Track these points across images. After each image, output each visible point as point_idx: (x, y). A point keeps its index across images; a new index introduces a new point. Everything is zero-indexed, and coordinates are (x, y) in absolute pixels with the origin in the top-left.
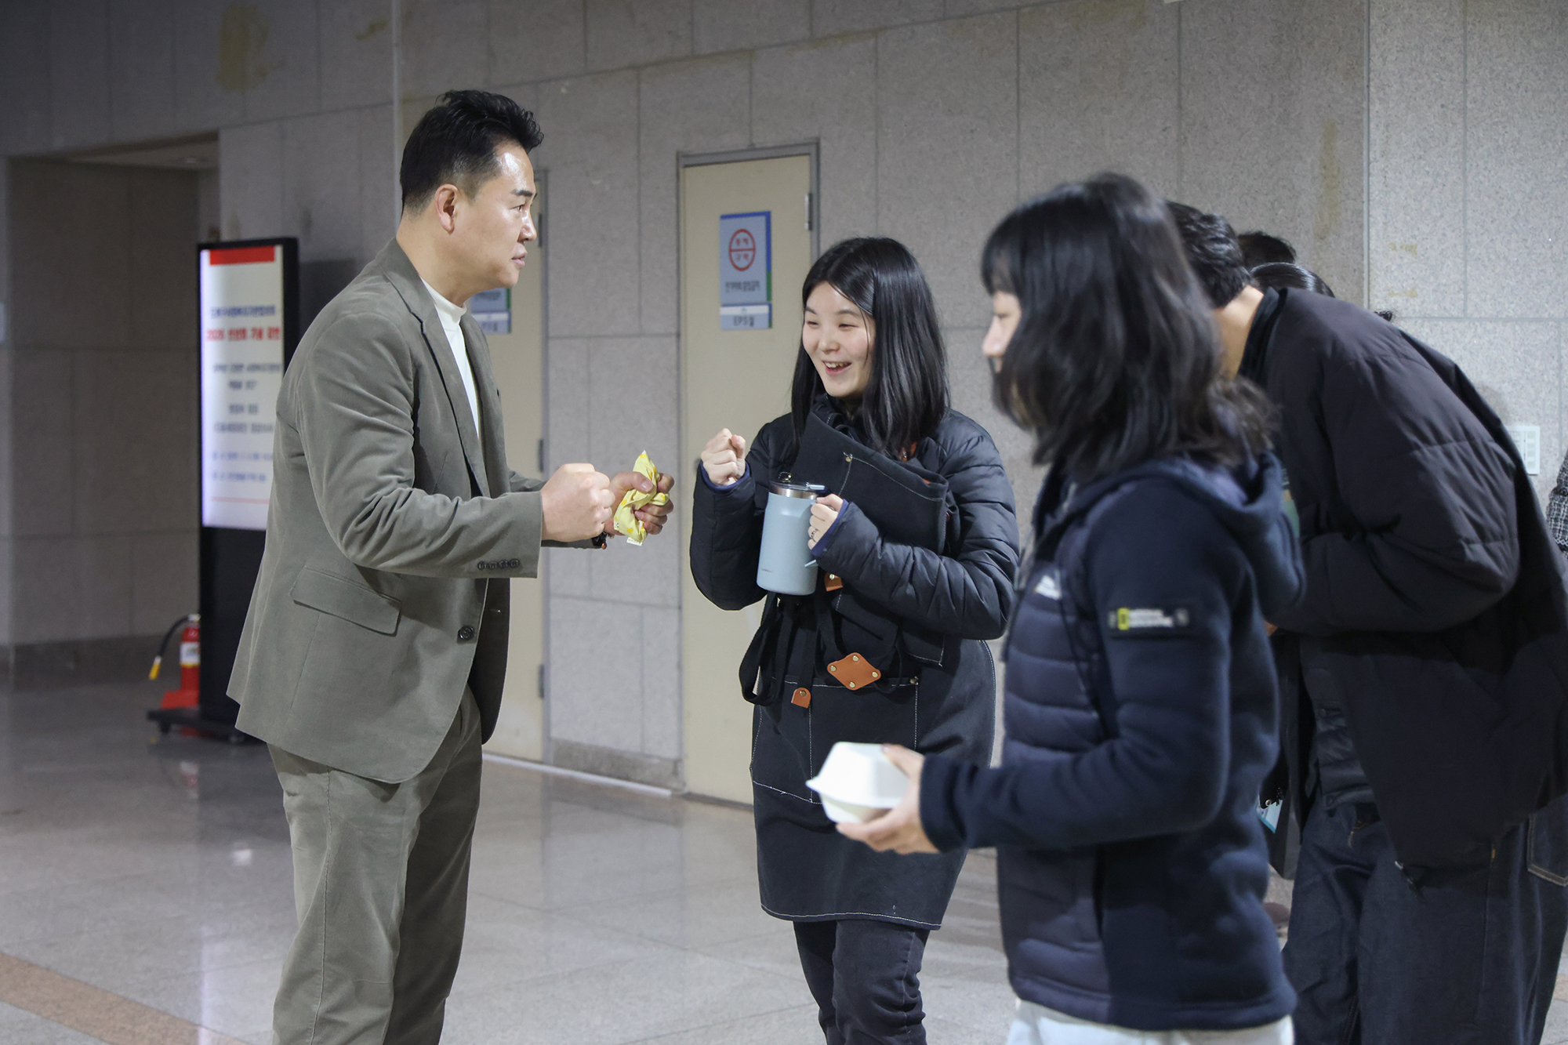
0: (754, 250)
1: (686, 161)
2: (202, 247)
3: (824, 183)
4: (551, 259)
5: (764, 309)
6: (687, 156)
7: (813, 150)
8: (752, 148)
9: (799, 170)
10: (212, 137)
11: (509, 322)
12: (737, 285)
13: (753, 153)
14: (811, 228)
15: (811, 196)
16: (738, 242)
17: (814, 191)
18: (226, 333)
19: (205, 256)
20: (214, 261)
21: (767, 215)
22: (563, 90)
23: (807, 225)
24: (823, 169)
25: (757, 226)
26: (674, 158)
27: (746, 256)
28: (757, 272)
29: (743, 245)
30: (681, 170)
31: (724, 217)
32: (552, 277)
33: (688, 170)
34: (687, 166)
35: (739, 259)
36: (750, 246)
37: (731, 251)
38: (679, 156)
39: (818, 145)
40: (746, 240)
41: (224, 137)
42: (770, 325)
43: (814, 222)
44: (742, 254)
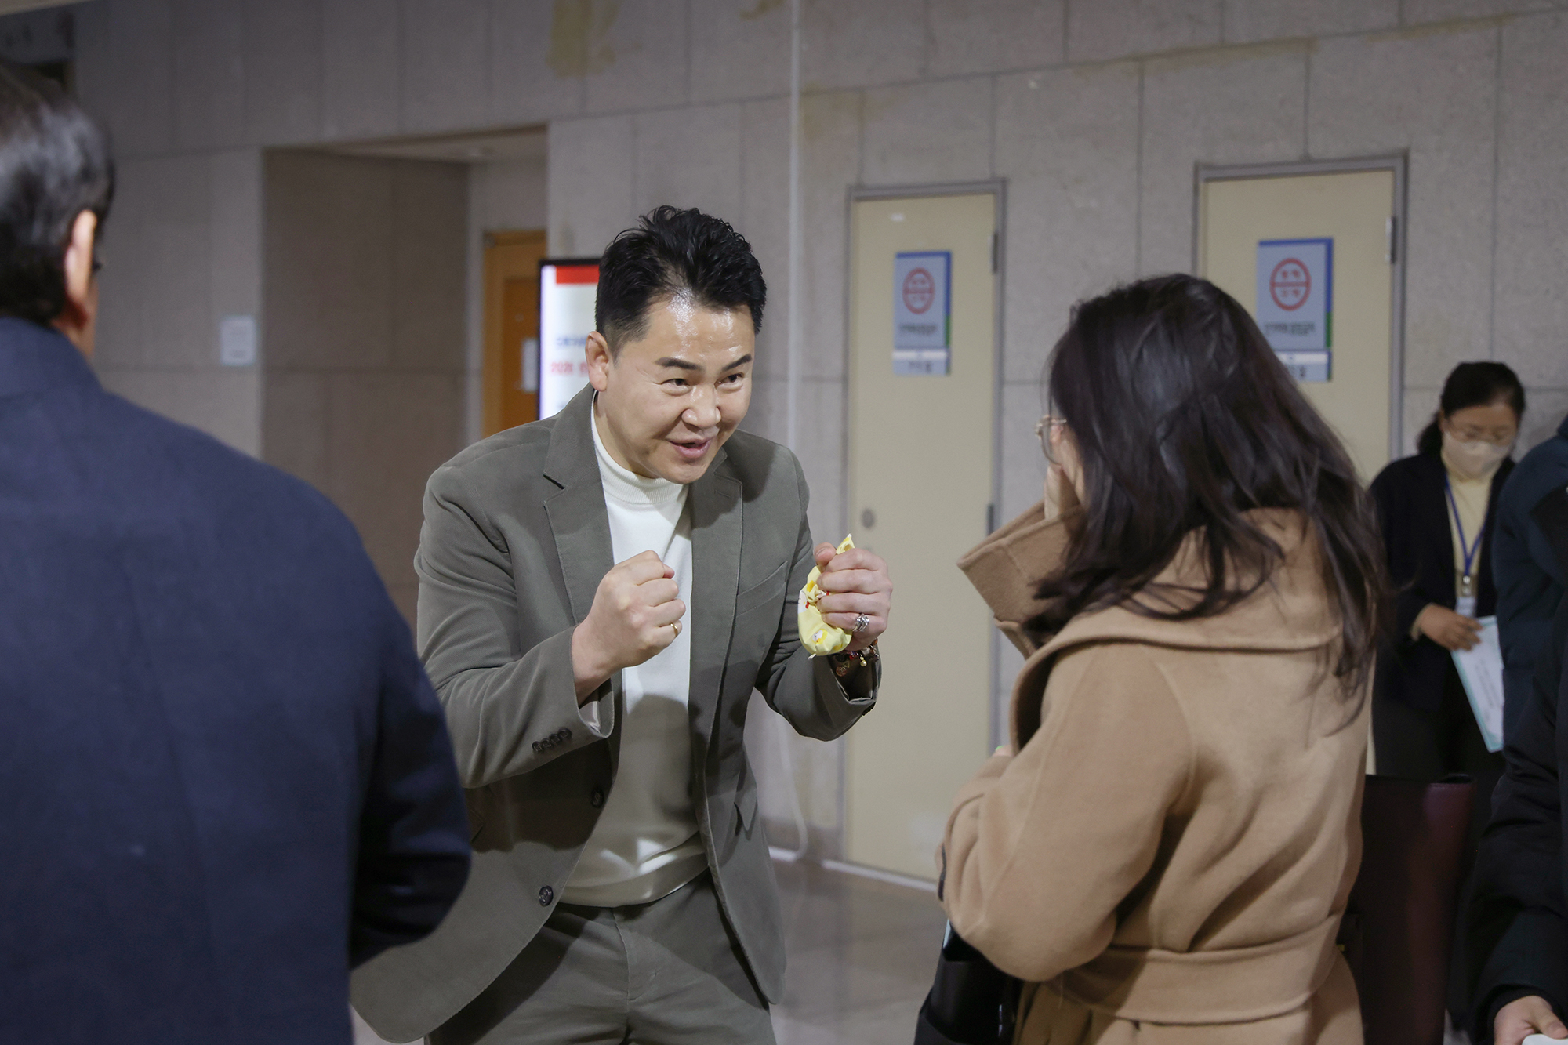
0: (1307, 284)
1: (1207, 173)
2: (545, 262)
3: (1414, 205)
4: (1011, 290)
5: (1322, 358)
6: (1210, 167)
7: (1399, 165)
8: (1307, 159)
9: (1379, 188)
10: (541, 128)
11: (948, 363)
13: (1307, 166)
14: (1393, 259)
15: (1394, 221)
16: (1285, 274)
17: (1399, 214)
18: (576, 367)
19: (549, 274)
20: (561, 280)
21: (1329, 244)
22: (1033, 85)
23: (1387, 257)
24: (1413, 187)
26: (1191, 169)
27: (1296, 293)
29: (1291, 279)
30: (1202, 185)
31: (1263, 244)
32: (1010, 310)
33: (1214, 187)
34: (1209, 180)
35: (1285, 294)
37: (1273, 285)
38: (1197, 168)
39: (1405, 157)
40: (1296, 273)
41: (555, 132)
42: (1329, 376)
43: (1398, 252)
44: (1290, 289)
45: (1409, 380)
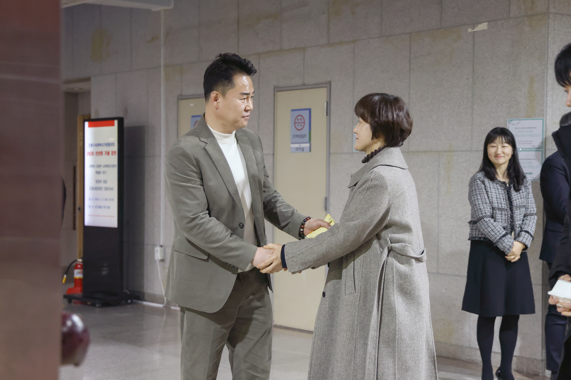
0: (304, 123)
1: (278, 89)
2: (85, 120)
3: (332, 98)
5: (308, 145)
6: (278, 87)
7: (328, 85)
8: (304, 84)
9: (323, 92)
10: (89, 79)
12: (297, 136)
13: (304, 87)
14: (327, 114)
15: (327, 103)
16: (298, 120)
17: (329, 101)
18: (94, 153)
19: (87, 124)
20: (90, 126)
21: (310, 110)
23: (325, 114)
24: (332, 92)
25: (306, 114)
26: (273, 88)
27: (301, 125)
28: (306, 131)
29: (300, 121)
30: (276, 93)
31: (292, 110)
33: (279, 93)
34: (278, 91)
35: (298, 126)
36: (303, 121)
37: (295, 123)
38: (275, 87)
39: (330, 84)
40: (301, 119)
41: (93, 80)
42: (310, 151)
43: (328, 112)
44: (299, 124)
45: (331, 151)
